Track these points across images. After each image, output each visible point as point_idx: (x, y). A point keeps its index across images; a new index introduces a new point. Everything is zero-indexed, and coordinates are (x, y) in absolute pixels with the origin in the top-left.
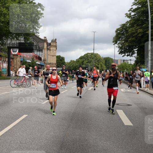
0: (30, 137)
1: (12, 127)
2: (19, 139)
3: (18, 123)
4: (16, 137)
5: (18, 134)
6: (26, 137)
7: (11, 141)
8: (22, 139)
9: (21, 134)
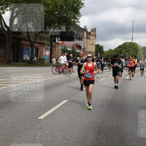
0: (70, 121)
3: (59, 108)
4: (57, 120)
5: (59, 117)
6: (66, 120)
7: (52, 124)
8: (62, 122)
9: (62, 118)
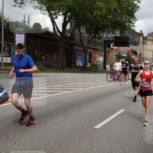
0: (128, 132)
1: (110, 121)
2: (117, 133)
3: (116, 117)
4: (114, 130)
5: (117, 128)
6: (124, 131)
7: (110, 134)
8: (120, 133)
9: (119, 129)
